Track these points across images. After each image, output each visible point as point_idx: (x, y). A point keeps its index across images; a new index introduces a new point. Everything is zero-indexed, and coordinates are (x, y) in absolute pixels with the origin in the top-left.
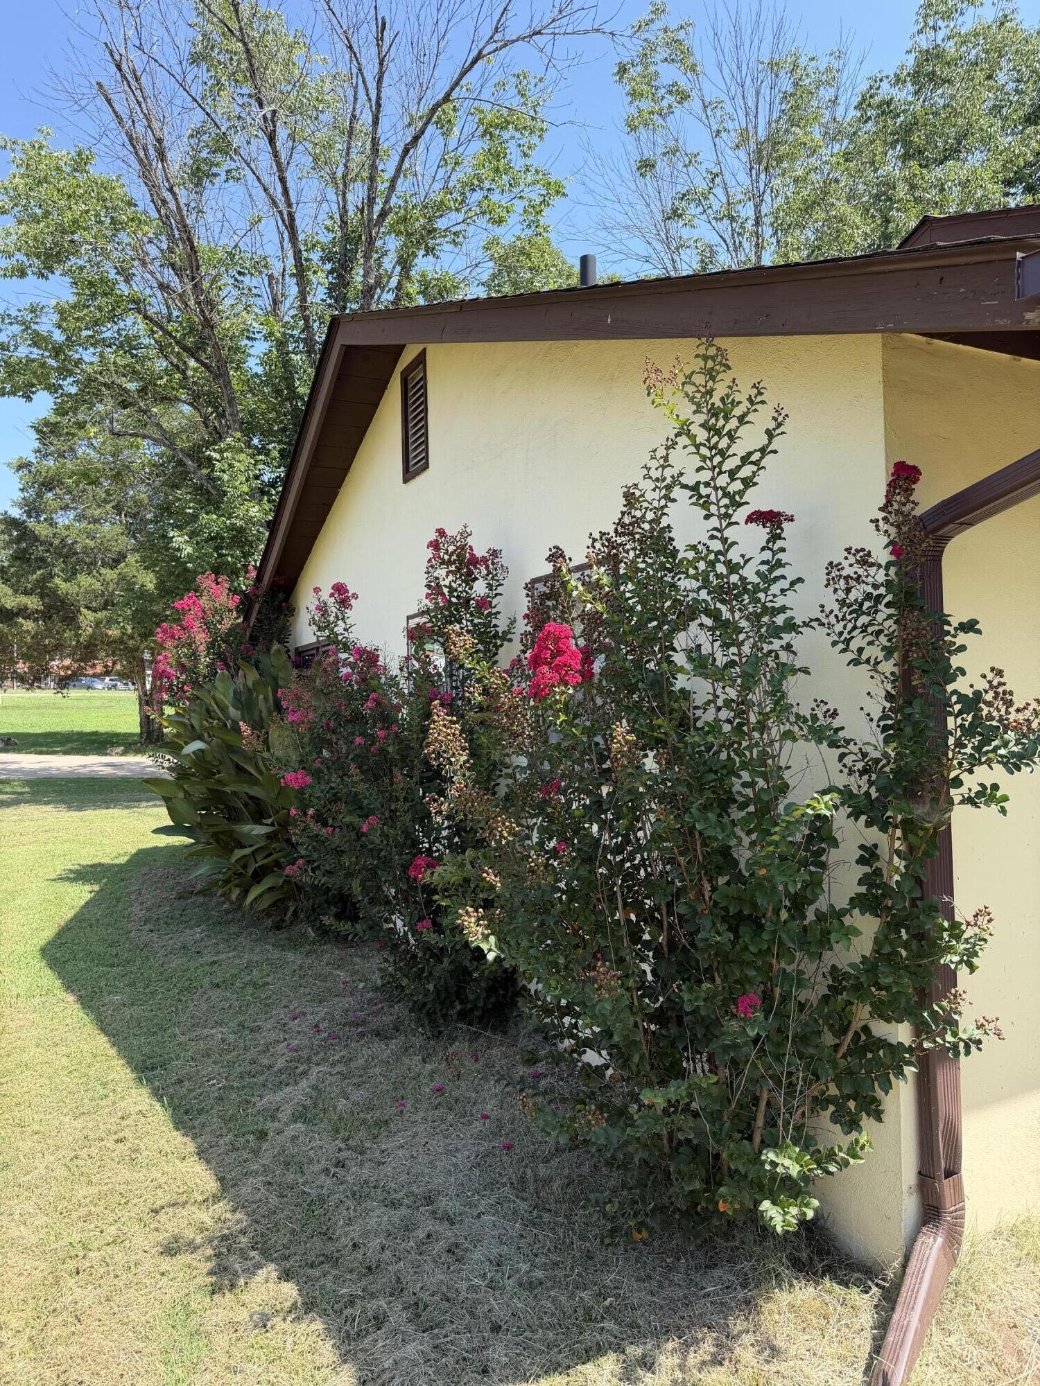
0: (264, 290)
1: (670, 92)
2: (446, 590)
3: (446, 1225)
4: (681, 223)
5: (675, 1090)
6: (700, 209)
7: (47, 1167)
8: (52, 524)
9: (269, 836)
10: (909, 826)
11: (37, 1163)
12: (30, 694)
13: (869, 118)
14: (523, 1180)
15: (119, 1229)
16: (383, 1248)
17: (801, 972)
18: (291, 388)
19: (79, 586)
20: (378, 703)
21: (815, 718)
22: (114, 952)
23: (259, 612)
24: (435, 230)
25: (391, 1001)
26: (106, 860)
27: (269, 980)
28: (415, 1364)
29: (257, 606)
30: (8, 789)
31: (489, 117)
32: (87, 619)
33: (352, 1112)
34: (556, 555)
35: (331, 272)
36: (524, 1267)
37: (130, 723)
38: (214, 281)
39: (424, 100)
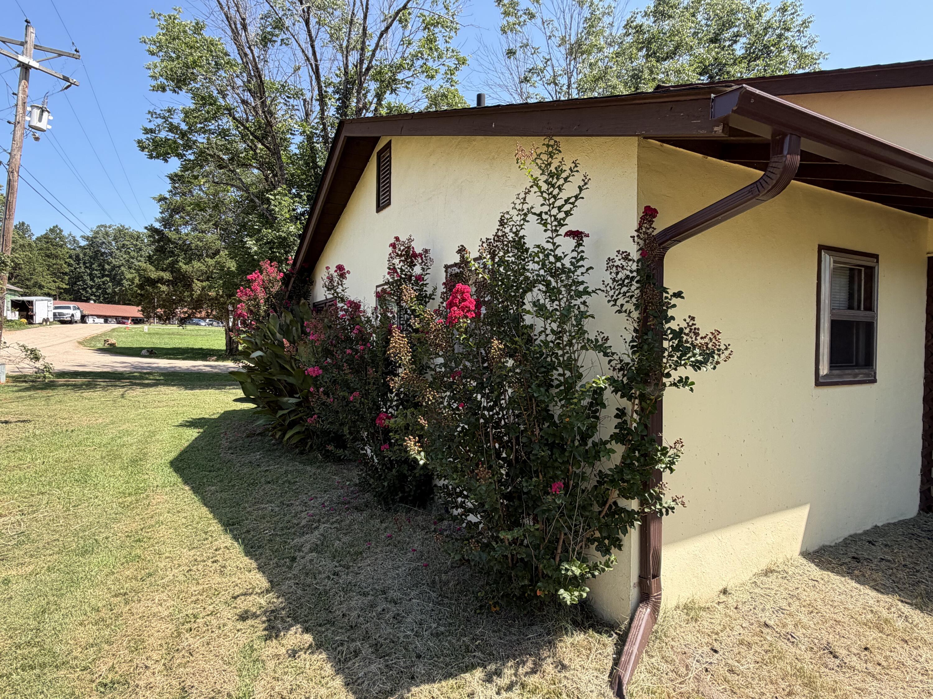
0: (301, 107)
1: (525, 14)
2: (399, 271)
3: (393, 604)
4: (529, 85)
5: (517, 532)
6: (539, 78)
7: (174, 575)
8: (177, 231)
9: (298, 404)
10: (642, 398)
11: (168, 573)
12: (164, 327)
13: (630, 34)
14: (434, 582)
15: (214, 607)
16: (359, 616)
17: (584, 473)
18: (314, 162)
19: (193, 267)
20: (360, 331)
21: (597, 340)
22: (211, 465)
23: (294, 283)
24: (396, 80)
25: (364, 491)
26: (207, 416)
27: (297, 480)
28: (375, 674)
29: (293, 279)
30: (151, 378)
31: (428, 19)
32: (197, 286)
33: (343, 548)
34: (462, 250)
35: (339, 99)
36: (434, 626)
37: (220, 343)
38: (273, 100)
39: (392, 8)
